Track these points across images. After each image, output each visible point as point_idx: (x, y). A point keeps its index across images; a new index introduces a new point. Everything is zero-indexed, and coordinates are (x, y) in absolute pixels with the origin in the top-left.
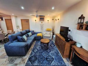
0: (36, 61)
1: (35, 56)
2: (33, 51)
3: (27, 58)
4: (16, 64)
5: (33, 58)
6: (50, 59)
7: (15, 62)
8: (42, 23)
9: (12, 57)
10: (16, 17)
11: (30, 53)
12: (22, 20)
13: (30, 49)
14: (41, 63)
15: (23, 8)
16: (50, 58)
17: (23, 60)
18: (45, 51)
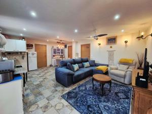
0: (73, 99)
1: (76, 94)
2: (79, 87)
3: (67, 90)
4: (56, 90)
5: (73, 95)
6: (94, 110)
7: (57, 89)
8: (111, 47)
9: (58, 83)
10: (77, 42)
11: (74, 87)
12: (82, 46)
13: (78, 83)
14: (77, 106)
15: (76, 31)
16: (96, 108)
17: (63, 90)
18: (96, 96)
